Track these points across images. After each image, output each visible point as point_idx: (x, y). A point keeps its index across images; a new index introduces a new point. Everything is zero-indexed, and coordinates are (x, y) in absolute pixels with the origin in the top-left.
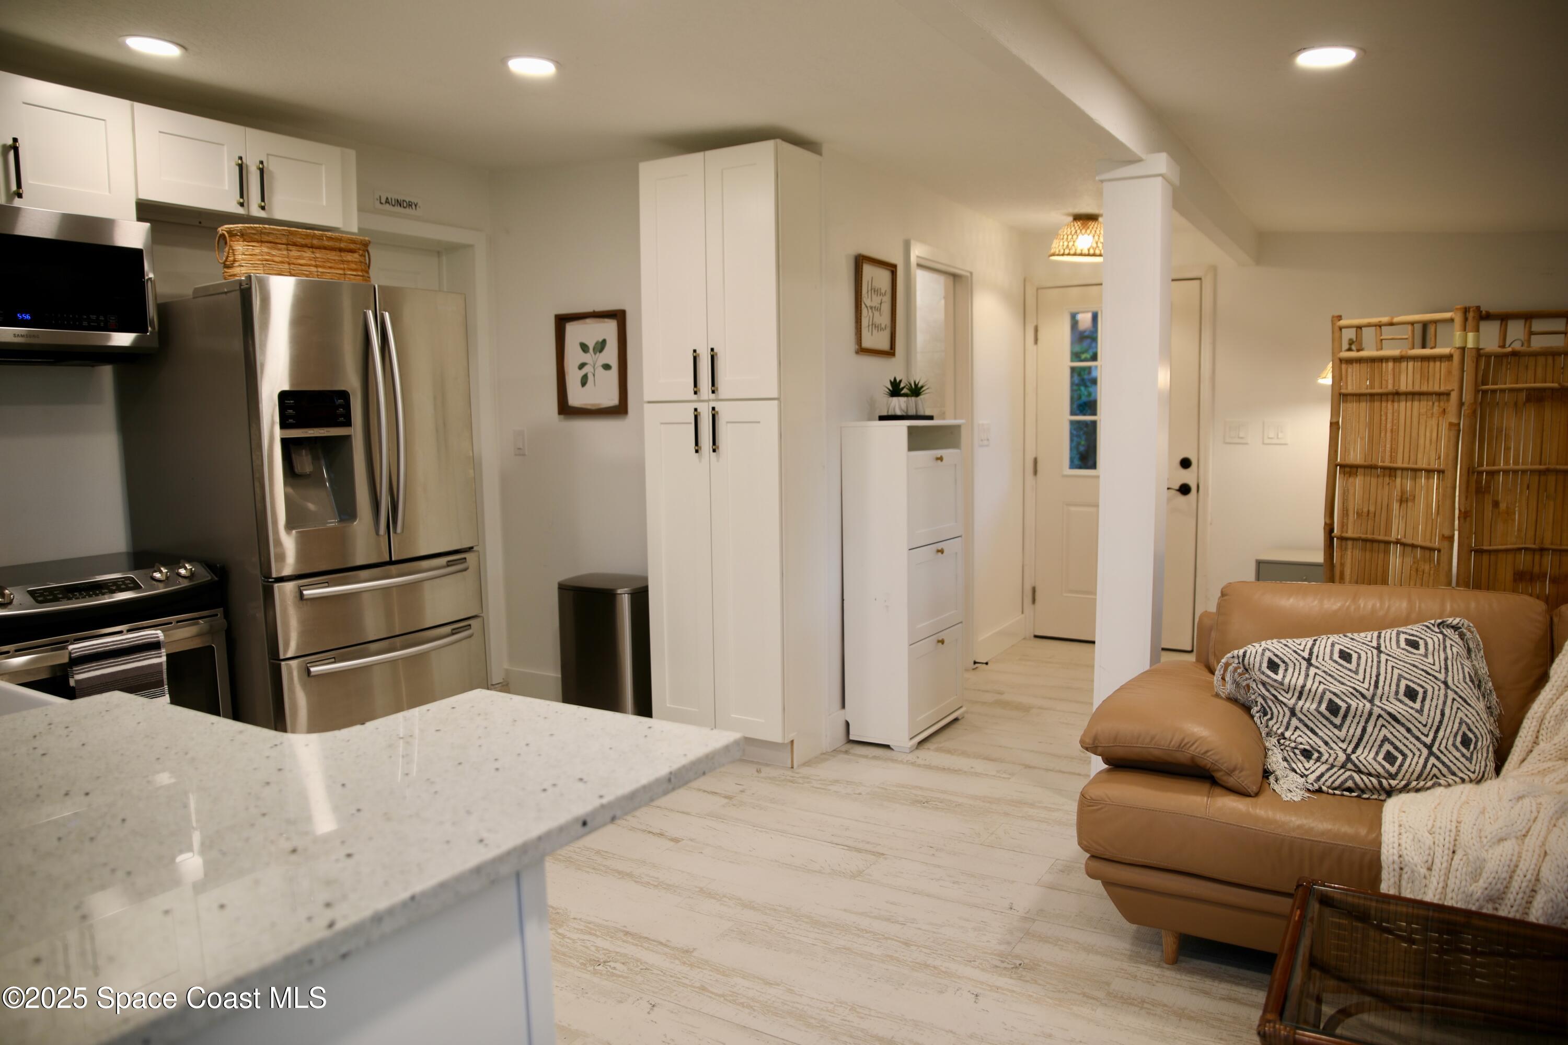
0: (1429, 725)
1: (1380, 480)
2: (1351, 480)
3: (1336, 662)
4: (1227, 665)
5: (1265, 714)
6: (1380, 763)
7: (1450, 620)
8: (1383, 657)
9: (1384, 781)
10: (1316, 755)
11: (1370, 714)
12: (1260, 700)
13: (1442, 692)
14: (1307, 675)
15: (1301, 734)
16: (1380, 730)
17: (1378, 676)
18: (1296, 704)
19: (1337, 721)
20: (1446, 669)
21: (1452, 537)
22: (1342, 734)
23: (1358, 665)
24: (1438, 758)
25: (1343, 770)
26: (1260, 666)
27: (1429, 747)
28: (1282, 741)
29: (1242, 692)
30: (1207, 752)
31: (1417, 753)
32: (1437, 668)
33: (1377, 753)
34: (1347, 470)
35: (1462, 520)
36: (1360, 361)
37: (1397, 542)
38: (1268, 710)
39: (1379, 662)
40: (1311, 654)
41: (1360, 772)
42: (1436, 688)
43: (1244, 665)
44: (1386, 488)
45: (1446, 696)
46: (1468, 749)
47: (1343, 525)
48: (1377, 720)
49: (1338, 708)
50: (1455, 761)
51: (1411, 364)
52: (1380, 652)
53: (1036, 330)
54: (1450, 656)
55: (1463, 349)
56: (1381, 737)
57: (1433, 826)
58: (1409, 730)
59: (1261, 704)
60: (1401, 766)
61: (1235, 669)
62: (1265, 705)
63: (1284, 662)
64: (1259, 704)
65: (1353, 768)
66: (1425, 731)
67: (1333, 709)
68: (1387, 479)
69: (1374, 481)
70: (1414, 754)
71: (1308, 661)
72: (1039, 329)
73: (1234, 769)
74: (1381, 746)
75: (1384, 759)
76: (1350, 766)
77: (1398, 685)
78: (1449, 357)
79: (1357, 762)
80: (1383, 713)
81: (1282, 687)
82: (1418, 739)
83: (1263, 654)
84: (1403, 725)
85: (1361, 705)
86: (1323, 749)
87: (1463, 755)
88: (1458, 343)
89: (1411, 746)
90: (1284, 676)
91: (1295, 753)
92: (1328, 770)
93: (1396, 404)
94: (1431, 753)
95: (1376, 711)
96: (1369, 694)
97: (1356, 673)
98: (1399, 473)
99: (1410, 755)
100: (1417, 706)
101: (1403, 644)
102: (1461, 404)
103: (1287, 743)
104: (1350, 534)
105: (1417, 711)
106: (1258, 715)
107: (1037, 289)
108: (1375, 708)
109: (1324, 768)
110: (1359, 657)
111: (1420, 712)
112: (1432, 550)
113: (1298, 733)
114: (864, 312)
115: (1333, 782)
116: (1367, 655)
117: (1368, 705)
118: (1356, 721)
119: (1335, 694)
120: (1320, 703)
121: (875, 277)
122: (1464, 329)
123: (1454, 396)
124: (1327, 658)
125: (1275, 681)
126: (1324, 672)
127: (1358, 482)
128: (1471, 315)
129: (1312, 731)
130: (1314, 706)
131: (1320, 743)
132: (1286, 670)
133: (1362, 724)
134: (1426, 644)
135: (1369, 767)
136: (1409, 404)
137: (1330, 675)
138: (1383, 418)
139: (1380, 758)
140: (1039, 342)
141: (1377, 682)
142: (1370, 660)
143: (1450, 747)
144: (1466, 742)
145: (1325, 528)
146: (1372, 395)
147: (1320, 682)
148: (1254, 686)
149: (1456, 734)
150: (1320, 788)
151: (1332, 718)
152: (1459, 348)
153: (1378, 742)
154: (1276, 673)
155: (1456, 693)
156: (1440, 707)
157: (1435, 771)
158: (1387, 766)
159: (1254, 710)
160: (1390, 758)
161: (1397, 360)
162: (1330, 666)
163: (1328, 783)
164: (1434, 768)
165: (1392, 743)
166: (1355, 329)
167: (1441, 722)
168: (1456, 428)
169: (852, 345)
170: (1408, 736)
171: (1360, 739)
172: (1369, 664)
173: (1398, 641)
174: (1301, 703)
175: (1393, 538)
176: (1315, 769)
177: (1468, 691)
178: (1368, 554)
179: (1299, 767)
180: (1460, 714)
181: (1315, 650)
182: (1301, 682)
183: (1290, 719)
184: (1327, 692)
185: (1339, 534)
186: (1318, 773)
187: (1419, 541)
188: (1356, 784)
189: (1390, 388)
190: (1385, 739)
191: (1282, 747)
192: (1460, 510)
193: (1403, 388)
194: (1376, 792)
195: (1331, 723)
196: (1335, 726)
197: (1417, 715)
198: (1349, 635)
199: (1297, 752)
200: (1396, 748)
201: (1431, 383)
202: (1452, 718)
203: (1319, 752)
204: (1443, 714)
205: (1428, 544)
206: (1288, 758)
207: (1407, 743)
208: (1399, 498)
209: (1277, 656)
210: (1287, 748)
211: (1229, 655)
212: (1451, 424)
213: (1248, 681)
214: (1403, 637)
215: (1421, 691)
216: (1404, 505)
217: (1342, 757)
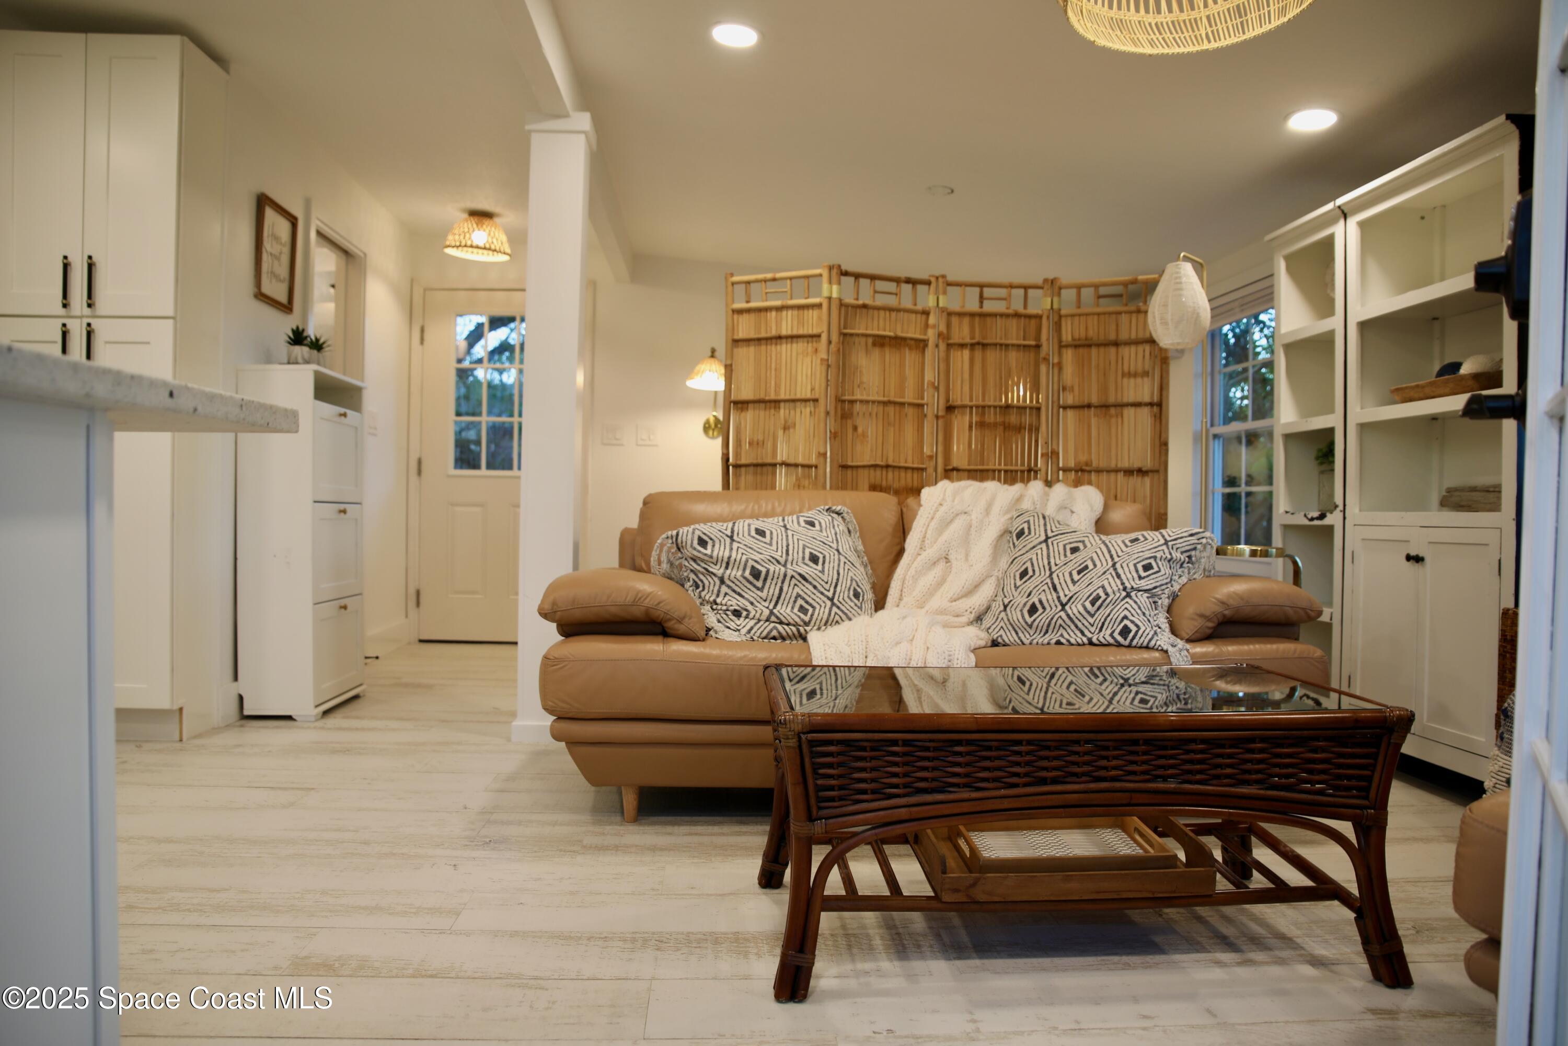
0: (829, 583)
1: (767, 412)
2: (743, 414)
3: (753, 537)
4: (662, 545)
5: (697, 587)
6: (796, 614)
7: (834, 508)
8: (790, 533)
9: (801, 629)
10: (744, 613)
11: (785, 576)
12: (692, 576)
13: (836, 556)
14: (731, 549)
15: (730, 598)
16: (793, 588)
17: (788, 546)
18: (724, 573)
19: (759, 584)
20: (837, 540)
21: (825, 454)
22: (764, 595)
23: (771, 538)
24: (838, 608)
25: (768, 623)
26: (692, 543)
27: (832, 600)
28: (715, 607)
29: (676, 571)
30: (659, 603)
31: (823, 605)
32: (830, 539)
33: (793, 608)
34: (740, 406)
35: (833, 440)
36: (748, 311)
37: (784, 464)
38: (700, 583)
39: (787, 536)
40: (732, 532)
41: (781, 623)
42: (832, 554)
43: (677, 545)
44: (772, 417)
45: (839, 560)
46: (859, 600)
47: (737, 454)
48: (791, 580)
49: (760, 572)
50: (851, 609)
51: (790, 312)
52: (787, 529)
53: (422, 330)
54: (838, 532)
55: (830, 298)
56: (794, 595)
57: (849, 641)
58: (815, 587)
59: (693, 580)
60: (812, 615)
61: (670, 548)
62: (697, 580)
63: (711, 539)
64: (691, 580)
65: (776, 620)
66: (827, 587)
67: (756, 574)
68: (773, 411)
69: (762, 413)
70: (821, 606)
71: (731, 537)
72: (426, 329)
73: (684, 618)
74: (795, 602)
75: (799, 611)
76: (773, 618)
77: (804, 552)
78: (819, 306)
79: (778, 614)
80: (795, 574)
81: (711, 560)
82: (822, 593)
83: (693, 533)
84: (810, 583)
85: (777, 569)
86: (750, 607)
87: (856, 605)
88: (825, 293)
89: (818, 600)
90: (712, 551)
91: (727, 615)
92: (756, 624)
93: (778, 347)
94: (833, 604)
95: (790, 573)
96: (782, 560)
97: (771, 544)
98: (782, 405)
99: (818, 607)
100: (820, 567)
101: (803, 524)
102: (830, 342)
103: (719, 607)
104: (743, 461)
105: (820, 572)
106: (691, 588)
107: (425, 290)
108: (788, 570)
109: (752, 623)
110: (771, 533)
111: (822, 572)
112: (809, 467)
113: (727, 598)
114: (265, 257)
115: (761, 633)
116: (778, 531)
117: (783, 569)
118: (774, 582)
119: (756, 561)
120: (744, 569)
121: (275, 224)
122: (830, 282)
123: (824, 337)
124: (746, 534)
125: (706, 555)
126: (745, 545)
127: (749, 415)
128: (834, 272)
129: (739, 594)
130: (740, 573)
131: (747, 604)
132: (713, 546)
133: (779, 584)
134: (820, 523)
135: (788, 618)
136: (789, 346)
137: (750, 548)
138: (769, 359)
139: (796, 610)
140: (425, 343)
141: (787, 551)
142: (780, 535)
143: (846, 599)
144: (857, 595)
145: (722, 458)
146: (759, 340)
147: (742, 554)
148: (687, 564)
149: (849, 589)
150: (752, 638)
151: (755, 582)
152: (826, 298)
153: (793, 599)
154: (706, 549)
155: (846, 558)
156: (836, 568)
157: (837, 618)
158: (802, 616)
159: (688, 585)
160: (802, 609)
161: (779, 309)
162: (749, 541)
163: (758, 634)
164: (837, 616)
165: (803, 599)
166: (744, 286)
167: (838, 580)
168: (826, 363)
169: (250, 288)
170: (815, 591)
171: (779, 598)
172: (780, 537)
173: (798, 523)
174: (728, 572)
175: (779, 459)
176: (744, 624)
177: (853, 558)
178: (759, 477)
179: (732, 625)
180: (850, 574)
181: (736, 529)
182: (727, 554)
183: (720, 587)
184: (750, 560)
185: (734, 462)
186: (748, 627)
187: (800, 460)
188: (779, 633)
189: (774, 333)
190: (798, 596)
191: (716, 612)
192: (830, 432)
193: (784, 332)
194: (794, 639)
195: (755, 586)
196: (758, 589)
197: (820, 575)
198: (761, 519)
199: (729, 613)
200: (807, 602)
201: (805, 327)
202: (845, 577)
203: (746, 610)
204: (838, 574)
205: (806, 462)
206: (721, 620)
207: (814, 597)
208: (782, 426)
209: (705, 534)
210: (720, 612)
211: (664, 536)
212: (822, 360)
213: (680, 560)
214: (802, 519)
215: (821, 556)
216: (787, 432)
217: (767, 612)
